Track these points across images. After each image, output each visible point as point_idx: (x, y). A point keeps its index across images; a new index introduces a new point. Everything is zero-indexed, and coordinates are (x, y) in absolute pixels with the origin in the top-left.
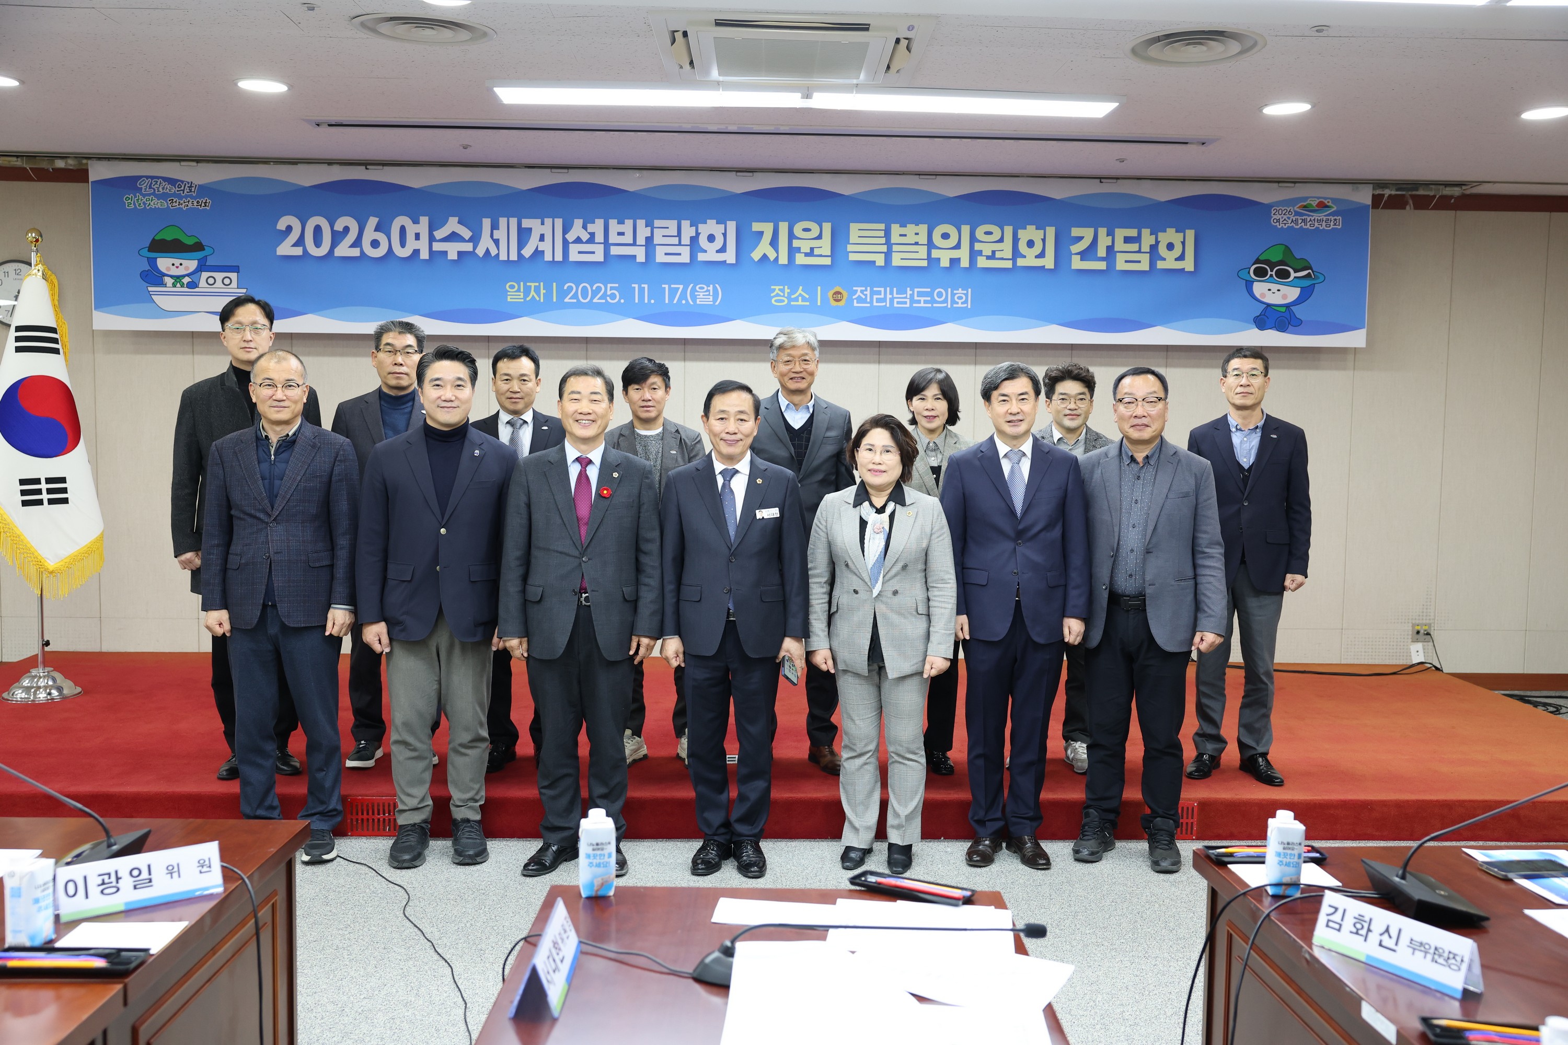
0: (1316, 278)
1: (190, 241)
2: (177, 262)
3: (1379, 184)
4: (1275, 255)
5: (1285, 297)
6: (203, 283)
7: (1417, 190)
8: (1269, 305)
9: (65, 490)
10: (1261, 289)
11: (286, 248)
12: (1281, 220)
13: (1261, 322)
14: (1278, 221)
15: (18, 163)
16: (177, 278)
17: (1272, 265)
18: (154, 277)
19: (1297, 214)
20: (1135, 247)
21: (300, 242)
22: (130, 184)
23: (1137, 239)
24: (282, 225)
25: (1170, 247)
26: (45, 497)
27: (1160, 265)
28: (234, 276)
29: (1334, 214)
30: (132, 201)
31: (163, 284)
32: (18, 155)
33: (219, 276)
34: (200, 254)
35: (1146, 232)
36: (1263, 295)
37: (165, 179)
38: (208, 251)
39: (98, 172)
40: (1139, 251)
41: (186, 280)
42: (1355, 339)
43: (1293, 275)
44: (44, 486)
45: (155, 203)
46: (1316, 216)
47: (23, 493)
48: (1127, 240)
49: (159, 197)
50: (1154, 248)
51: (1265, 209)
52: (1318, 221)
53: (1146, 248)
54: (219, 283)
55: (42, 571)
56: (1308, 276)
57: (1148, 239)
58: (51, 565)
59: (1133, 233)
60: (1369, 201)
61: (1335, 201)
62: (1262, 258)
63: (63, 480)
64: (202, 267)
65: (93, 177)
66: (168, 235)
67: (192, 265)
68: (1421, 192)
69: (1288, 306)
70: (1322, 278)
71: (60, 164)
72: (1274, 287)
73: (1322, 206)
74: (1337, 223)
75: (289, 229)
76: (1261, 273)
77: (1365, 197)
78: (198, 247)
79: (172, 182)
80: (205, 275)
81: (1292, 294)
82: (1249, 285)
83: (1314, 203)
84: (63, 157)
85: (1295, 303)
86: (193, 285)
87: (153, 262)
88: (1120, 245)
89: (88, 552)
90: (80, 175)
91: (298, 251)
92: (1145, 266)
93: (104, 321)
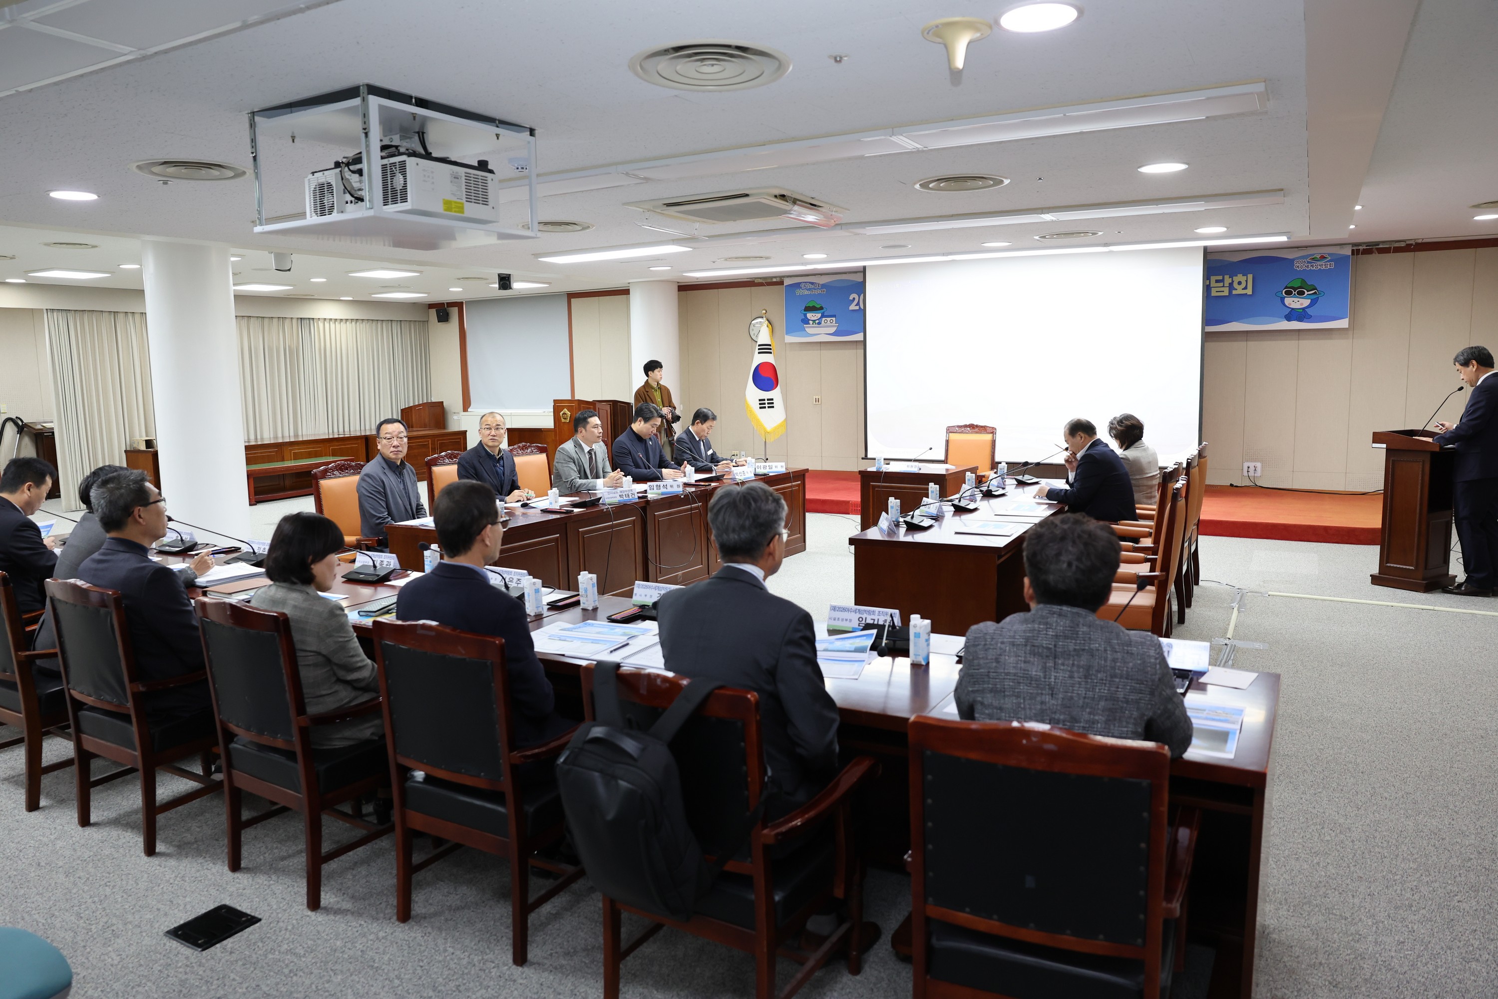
0: (1320, 294)
1: (818, 306)
2: (814, 315)
3: (1354, 245)
4: (1297, 284)
5: (1302, 304)
6: (823, 322)
7: (1378, 245)
8: (1293, 309)
9: (773, 403)
10: (1289, 301)
11: (853, 307)
12: (1299, 266)
13: (1289, 318)
14: (1298, 267)
15: (760, 281)
16: (814, 321)
17: (1295, 289)
18: (806, 321)
19: (1308, 262)
20: (1221, 284)
21: (858, 304)
22: (798, 285)
23: (1222, 281)
24: (851, 298)
25: (1240, 283)
26: (767, 405)
27: (1234, 292)
28: (834, 319)
29: (1328, 261)
30: (799, 292)
31: (809, 324)
32: (760, 278)
33: (829, 319)
34: (822, 311)
35: (1227, 277)
36: (1290, 304)
37: (810, 283)
38: (825, 310)
39: (787, 282)
40: (1223, 286)
41: (817, 322)
42: (1343, 323)
43: (1306, 293)
44: (766, 402)
45: (806, 292)
46: (1319, 263)
47: (760, 404)
48: (1217, 281)
49: (808, 290)
50: (1231, 285)
51: (1292, 261)
52: (1321, 265)
53: (1227, 284)
54: (829, 322)
55: (766, 432)
56: (1315, 293)
57: (1228, 280)
58: (769, 430)
59: (1220, 278)
60: (1350, 253)
61: (1329, 254)
62: (1288, 286)
63: (772, 399)
64: (823, 316)
65: (785, 284)
66: (811, 305)
67: (819, 315)
68: (1381, 246)
69: (1303, 309)
70: (1323, 294)
71: (774, 280)
72: (1296, 300)
73: (1323, 257)
74: (1331, 266)
75: (854, 299)
76: (1289, 293)
77: (1347, 251)
78: (821, 308)
79: (812, 283)
80: (824, 319)
81: (1306, 302)
82: (1282, 299)
83: (1318, 257)
84: (775, 277)
85: (1307, 307)
86: (819, 323)
87: (805, 315)
88: (1213, 284)
89: (780, 426)
90: (781, 283)
91: (857, 308)
92: (1226, 293)
93: (789, 339)
